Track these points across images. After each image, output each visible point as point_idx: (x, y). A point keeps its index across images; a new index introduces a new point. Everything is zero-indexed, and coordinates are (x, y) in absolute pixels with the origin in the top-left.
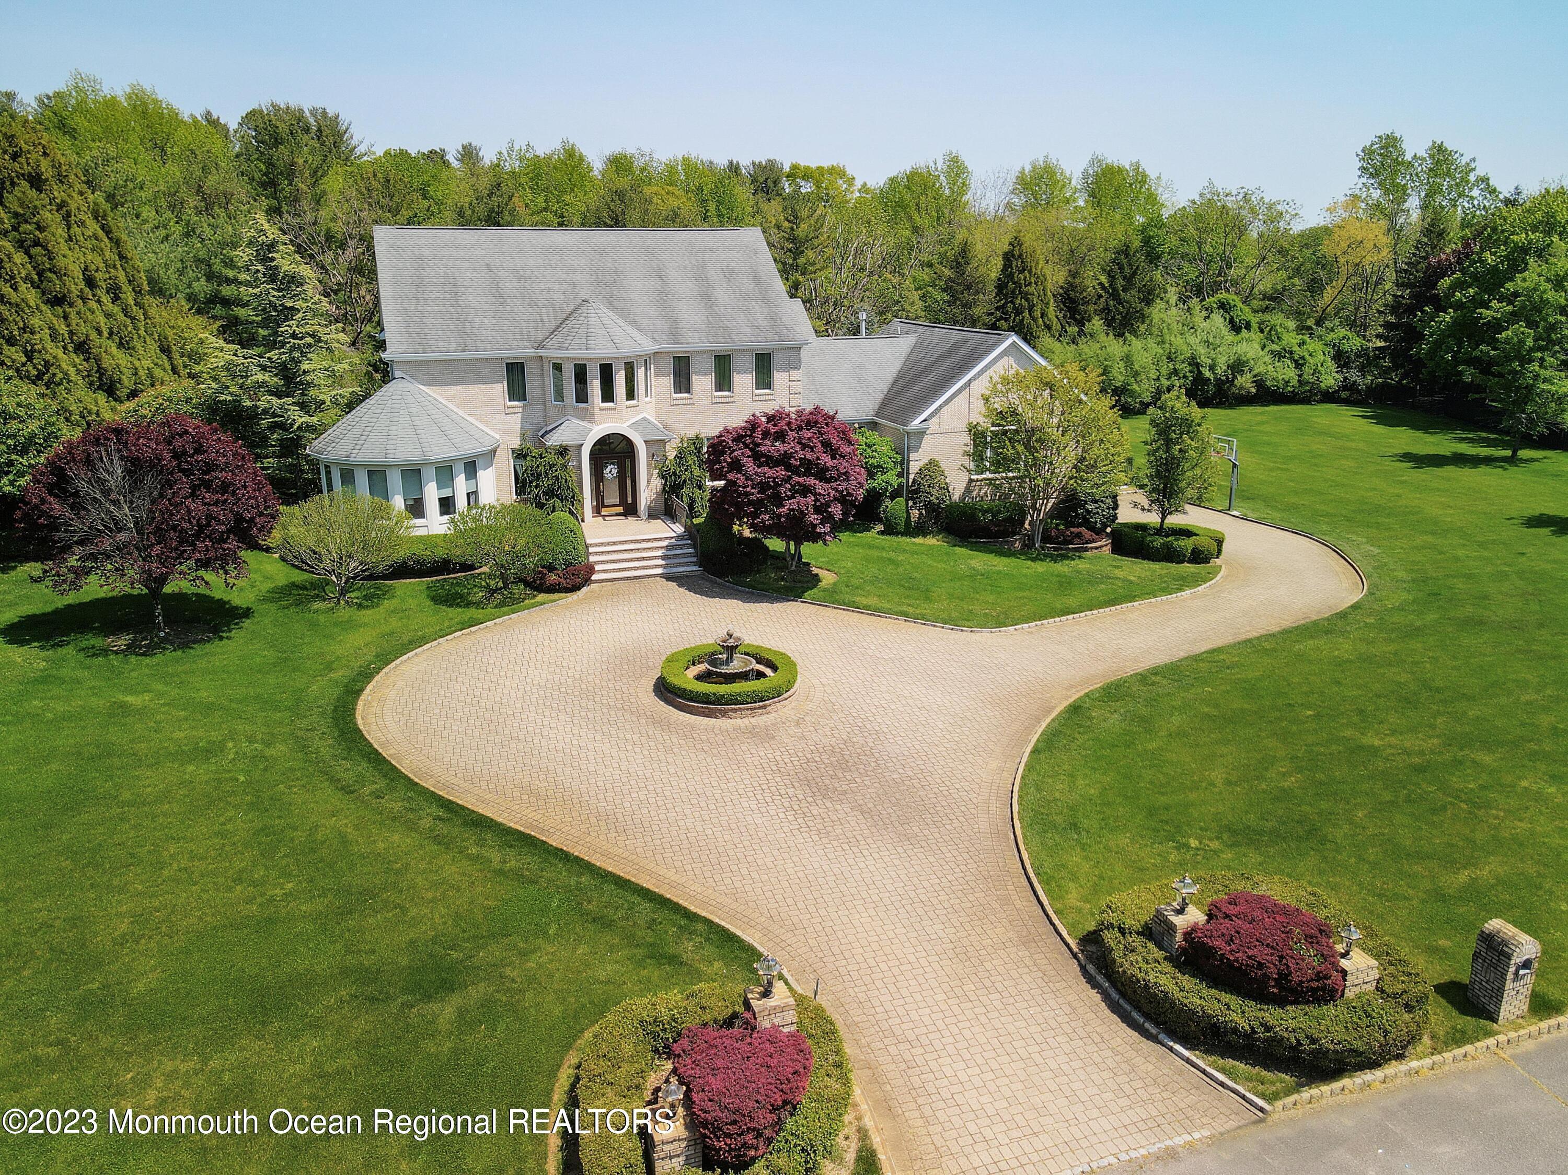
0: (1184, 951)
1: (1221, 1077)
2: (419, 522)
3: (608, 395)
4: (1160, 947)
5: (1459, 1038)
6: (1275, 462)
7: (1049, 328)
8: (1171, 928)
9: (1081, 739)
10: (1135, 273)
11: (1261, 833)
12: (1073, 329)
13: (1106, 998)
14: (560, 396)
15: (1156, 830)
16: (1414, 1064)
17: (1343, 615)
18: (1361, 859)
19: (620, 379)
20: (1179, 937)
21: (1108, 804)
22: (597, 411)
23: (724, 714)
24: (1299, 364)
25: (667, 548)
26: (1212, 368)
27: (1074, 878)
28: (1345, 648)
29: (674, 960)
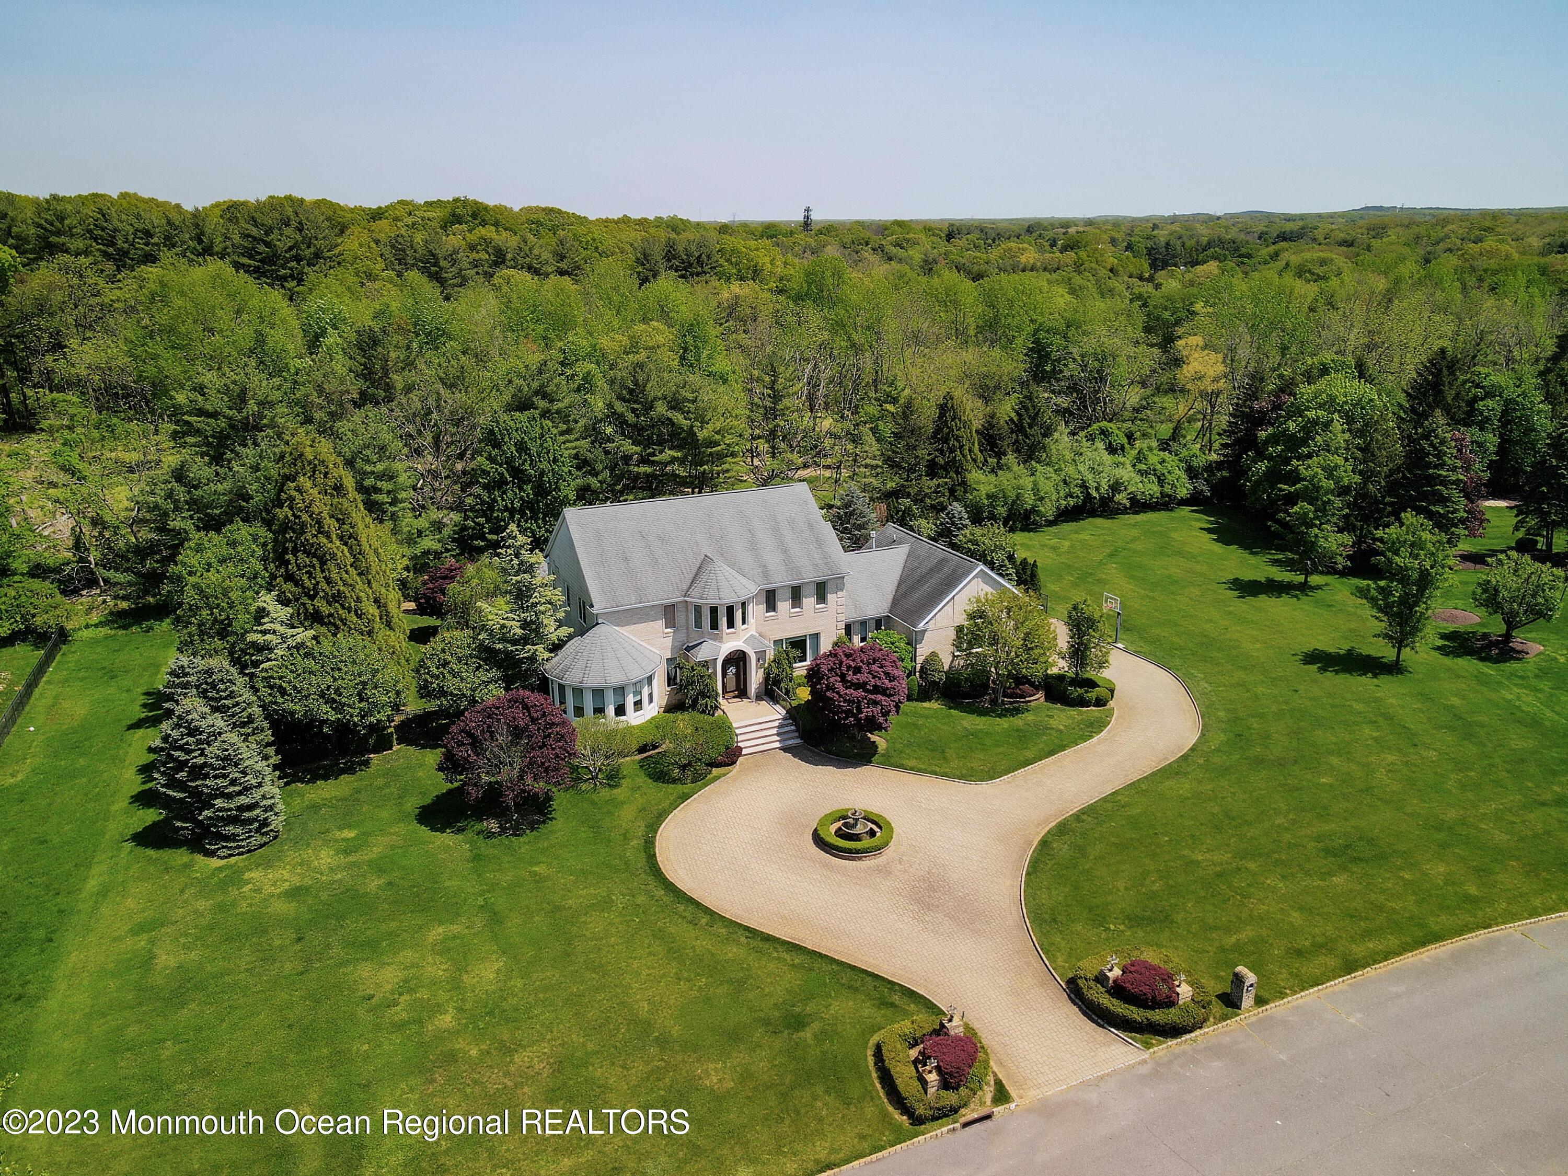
0: (1112, 987)
1: (1130, 1041)
2: (622, 718)
3: (731, 624)
4: (1103, 987)
5: (1225, 1018)
6: (1145, 590)
7: (974, 460)
8: (1108, 978)
9: (1050, 864)
10: (1037, 414)
11: (1143, 919)
12: (992, 461)
13: (1081, 1009)
14: (698, 625)
15: (1094, 920)
16: (1206, 1030)
17: (1185, 757)
18: (1189, 931)
19: (738, 615)
20: (1111, 982)
21: (1069, 906)
22: (724, 635)
23: (860, 859)
24: (1161, 481)
25: (778, 727)
26: (1097, 489)
27: (1059, 951)
28: (1185, 787)
29: (892, 1005)
